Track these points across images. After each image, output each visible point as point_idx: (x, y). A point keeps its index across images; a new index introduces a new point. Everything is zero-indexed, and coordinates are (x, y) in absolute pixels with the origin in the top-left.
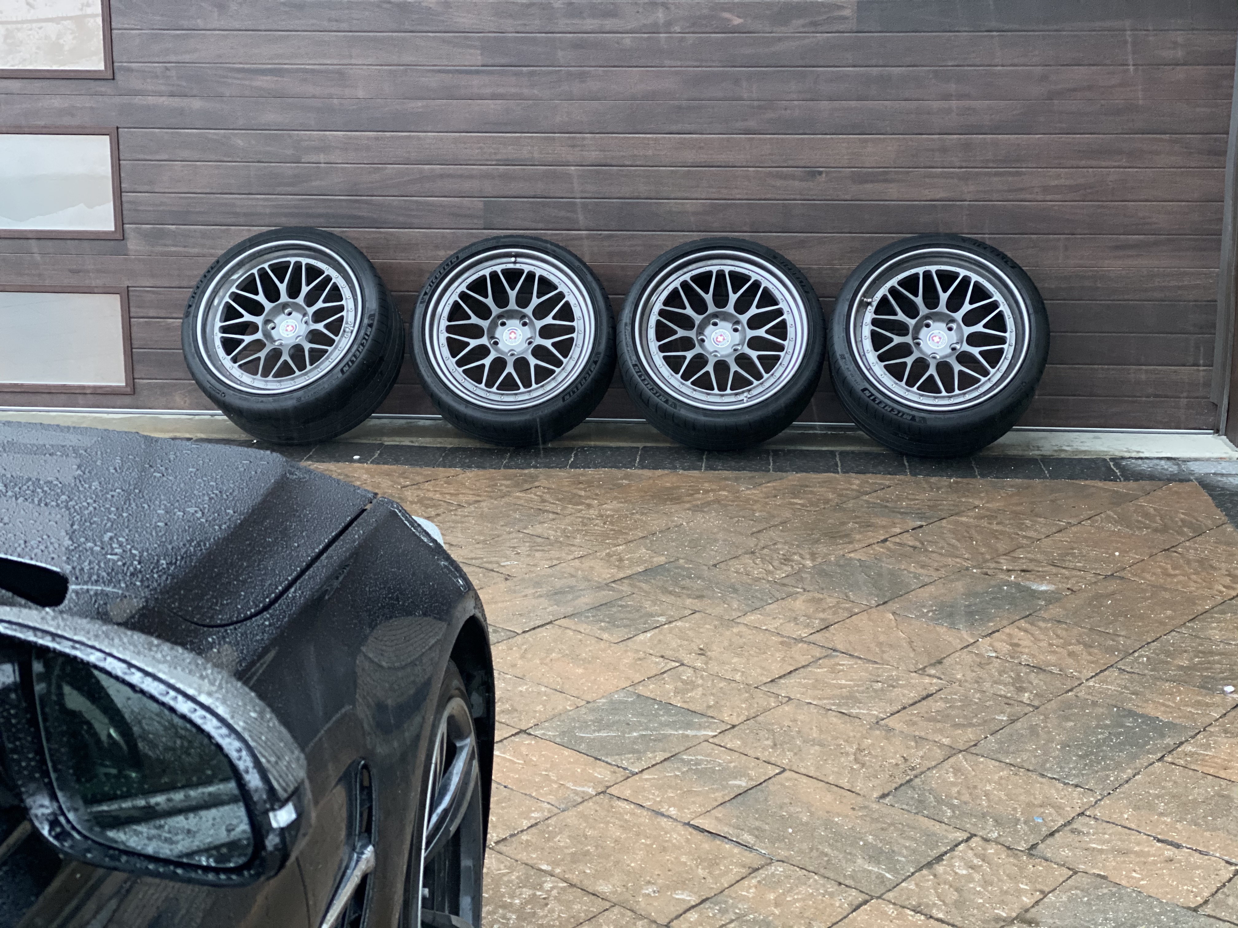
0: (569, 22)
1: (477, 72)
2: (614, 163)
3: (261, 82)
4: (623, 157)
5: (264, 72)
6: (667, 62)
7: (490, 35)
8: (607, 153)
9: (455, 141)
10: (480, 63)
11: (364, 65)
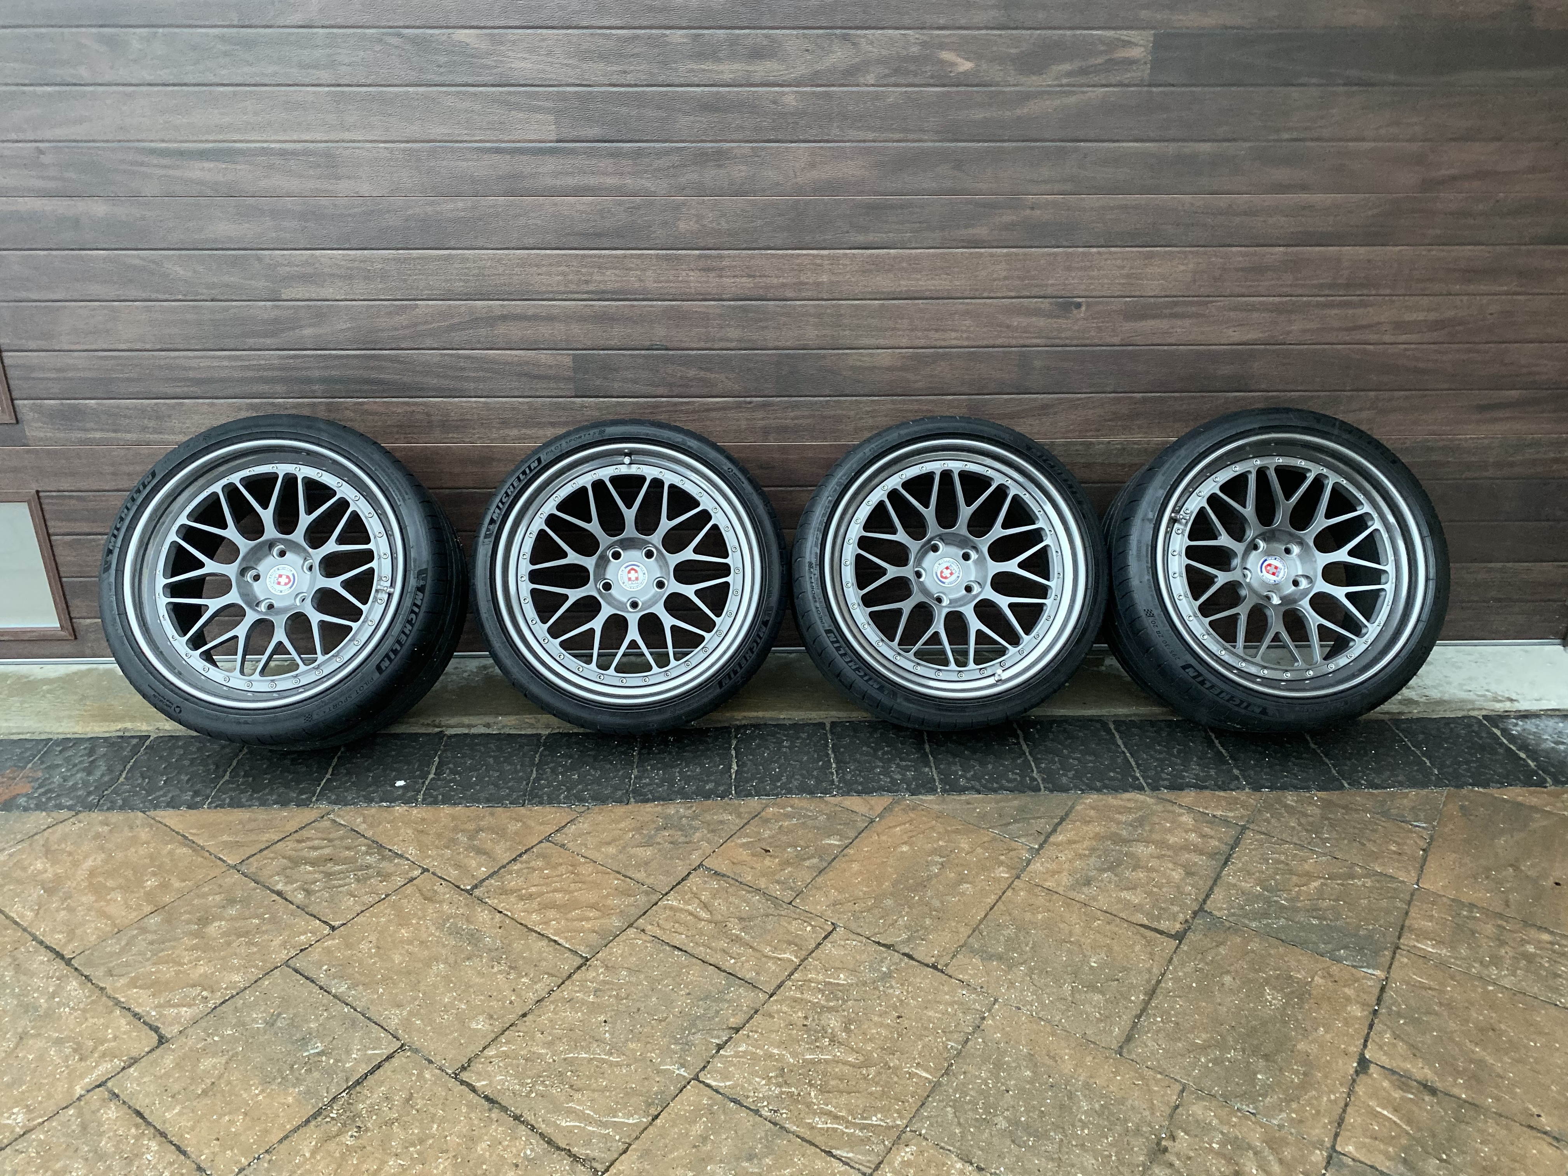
0: (695, 67)
1: (552, 152)
2: (770, 295)
3: (199, 171)
4: (784, 285)
5: (203, 155)
6: (852, 134)
7: (568, 89)
8: (757, 280)
9: (523, 263)
10: (553, 137)
11: (367, 141)
